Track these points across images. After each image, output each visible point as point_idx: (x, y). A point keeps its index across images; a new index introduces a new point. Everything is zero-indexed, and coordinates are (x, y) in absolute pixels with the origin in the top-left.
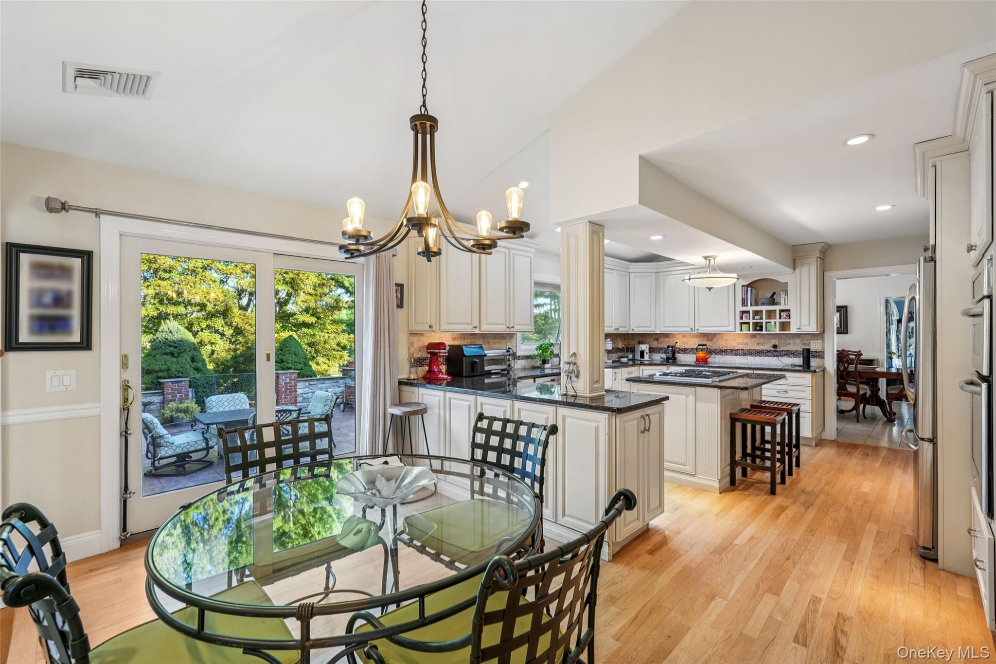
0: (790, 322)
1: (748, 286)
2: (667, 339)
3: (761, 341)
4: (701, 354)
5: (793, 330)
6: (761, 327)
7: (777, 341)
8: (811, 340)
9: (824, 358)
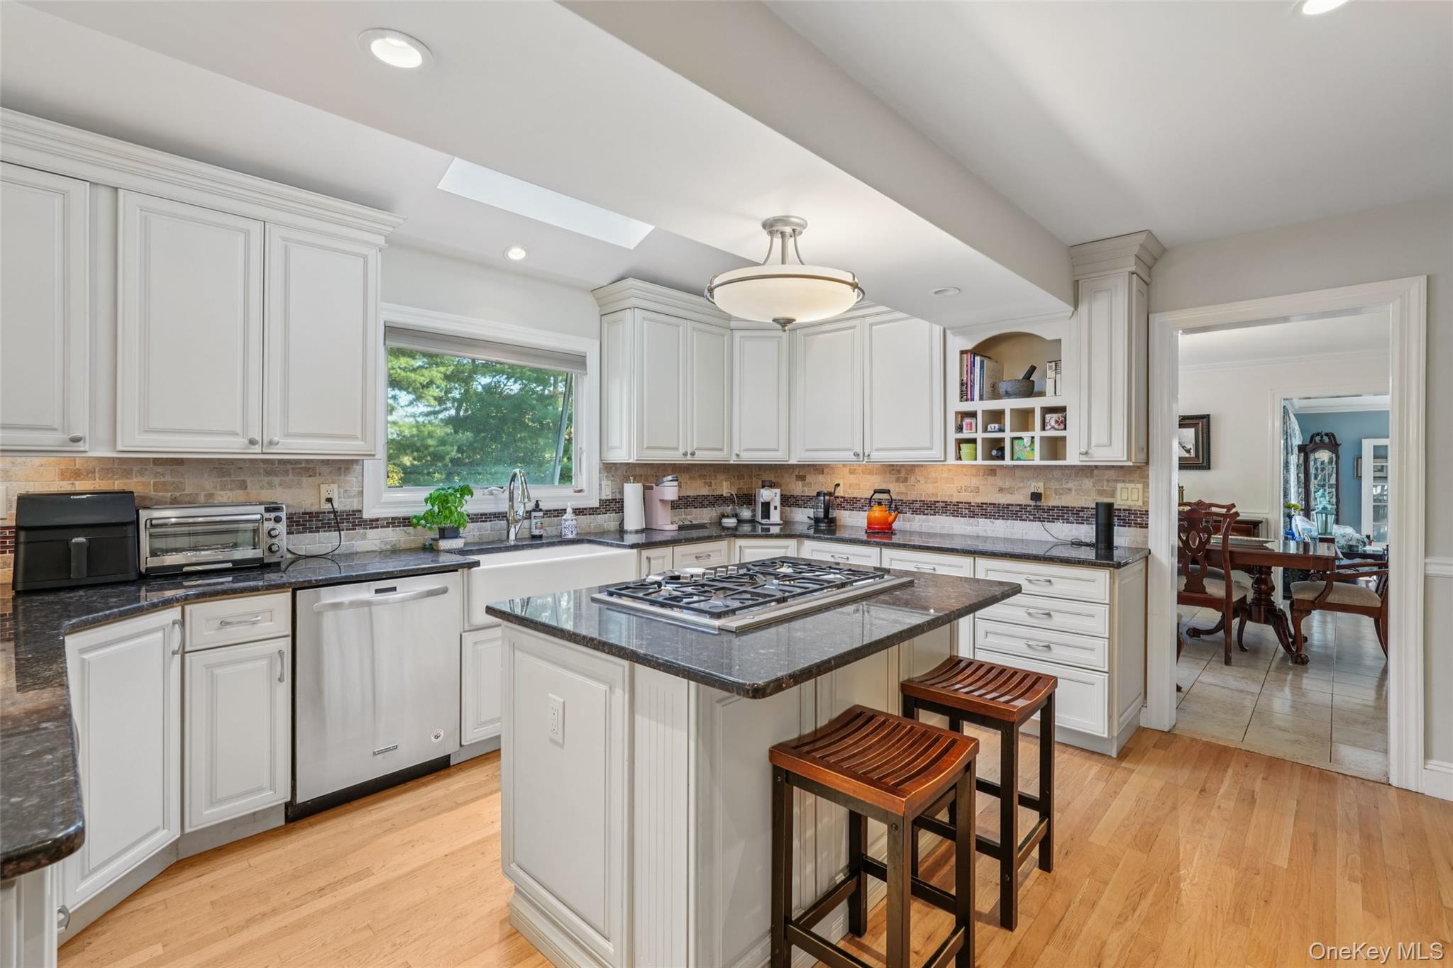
0: (1064, 438)
1: (975, 352)
2: (821, 478)
3: (1008, 483)
4: (877, 512)
5: (1073, 457)
6: (1002, 449)
7: (1041, 485)
8: (1116, 481)
9: (1146, 526)
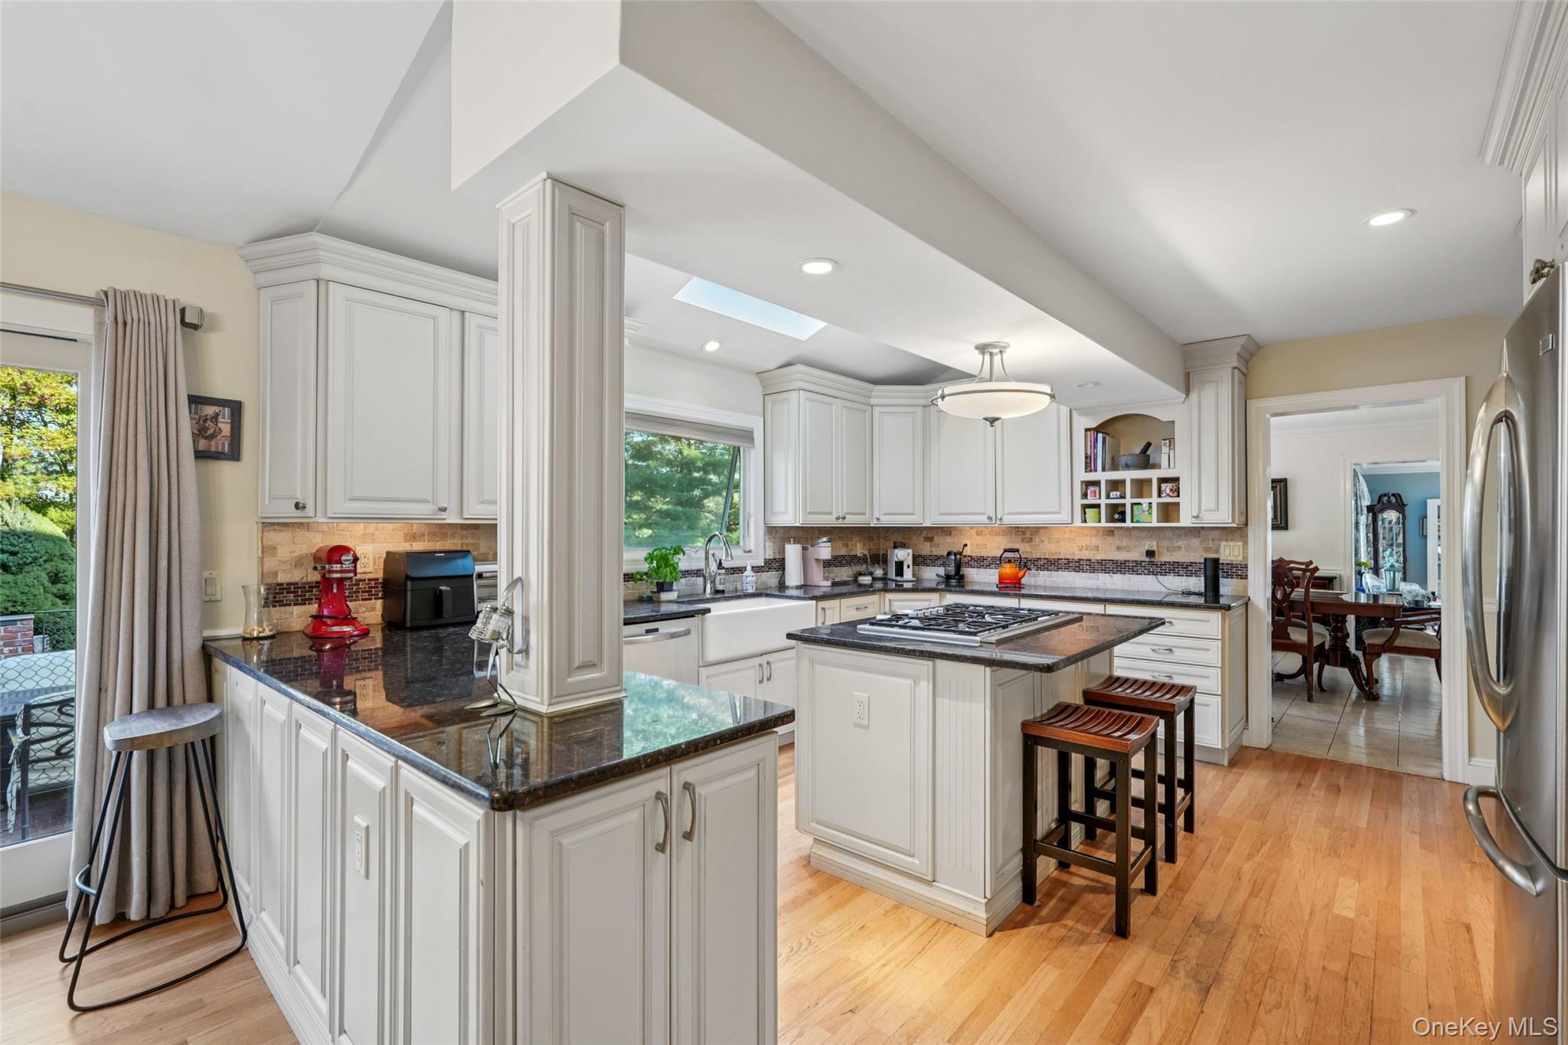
0: (1178, 504)
1: (1098, 430)
2: (948, 539)
3: (1125, 542)
4: (1008, 569)
5: (1185, 520)
6: (1123, 513)
7: (1155, 543)
8: (1220, 540)
9: (1246, 577)
